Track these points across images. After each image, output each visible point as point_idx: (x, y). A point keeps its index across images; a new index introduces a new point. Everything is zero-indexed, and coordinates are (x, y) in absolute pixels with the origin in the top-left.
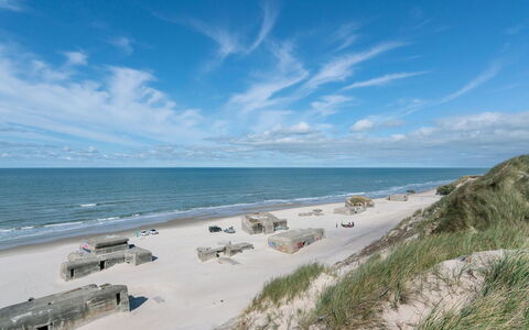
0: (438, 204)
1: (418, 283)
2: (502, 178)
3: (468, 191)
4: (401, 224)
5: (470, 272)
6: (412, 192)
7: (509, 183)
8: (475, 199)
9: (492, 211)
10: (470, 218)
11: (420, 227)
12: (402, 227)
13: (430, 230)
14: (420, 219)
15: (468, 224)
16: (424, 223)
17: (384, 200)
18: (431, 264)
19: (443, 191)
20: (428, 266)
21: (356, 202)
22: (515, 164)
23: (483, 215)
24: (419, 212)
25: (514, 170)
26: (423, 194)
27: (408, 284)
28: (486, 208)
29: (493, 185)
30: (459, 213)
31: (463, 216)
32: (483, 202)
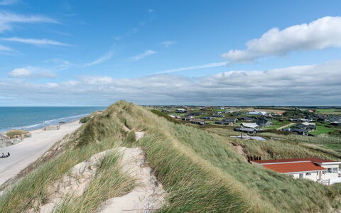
0: (80, 129)
1: (56, 185)
2: (111, 112)
3: (95, 120)
4: (53, 146)
5: (89, 168)
6: (63, 123)
7: (115, 115)
8: (99, 124)
9: (107, 129)
10: (96, 135)
11: (67, 146)
12: (55, 148)
13: (73, 147)
14: (68, 140)
15: (95, 139)
16: (70, 142)
17: (40, 130)
18: (67, 170)
19: (83, 121)
20: (64, 172)
21: (12, 135)
22: (118, 105)
23: (103, 133)
24: (67, 136)
25: (117, 108)
26: (70, 124)
27: (49, 189)
28: (104, 129)
29: (108, 116)
30: (90, 133)
31: (92, 134)
32: (103, 126)
